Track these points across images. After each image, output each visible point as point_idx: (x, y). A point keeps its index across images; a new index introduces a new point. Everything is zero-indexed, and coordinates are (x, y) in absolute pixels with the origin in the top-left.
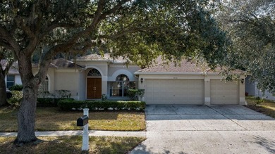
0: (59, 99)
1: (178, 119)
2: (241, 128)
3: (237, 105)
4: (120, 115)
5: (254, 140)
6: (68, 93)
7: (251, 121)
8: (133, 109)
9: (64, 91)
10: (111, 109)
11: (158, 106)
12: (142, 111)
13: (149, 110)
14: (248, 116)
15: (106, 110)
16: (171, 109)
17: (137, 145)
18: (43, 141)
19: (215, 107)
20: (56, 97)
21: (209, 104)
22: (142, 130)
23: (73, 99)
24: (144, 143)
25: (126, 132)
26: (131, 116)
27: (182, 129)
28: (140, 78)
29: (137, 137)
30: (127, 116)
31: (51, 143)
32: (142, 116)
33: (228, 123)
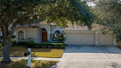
0: (28, 42)
1: (79, 52)
2: (108, 58)
3: (112, 46)
4: (52, 50)
5: (111, 64)
6: (32, 40)
7: (115, 54)
8: (59, 47)
9: (30, 38)
10: (49, 47)
11: (72, 46)
12: (63, 48)
13: (67, 48)
14: (115, 52)
15: (47, 48)
16: (78, 47)
17: (54, 65)
18: (13, 62)
19: (99, 47)
20: (27, 41)
21: (97, 45)
22: (59, 58)
23: (34, 42)
24: (57, 64)
25: (52, 58)
26: (57, 50)
27: (78, 57)
29: (55, 61)
30: (55, 50)
31: (16, 62)
32: (62, 51)
33: (103, 55)
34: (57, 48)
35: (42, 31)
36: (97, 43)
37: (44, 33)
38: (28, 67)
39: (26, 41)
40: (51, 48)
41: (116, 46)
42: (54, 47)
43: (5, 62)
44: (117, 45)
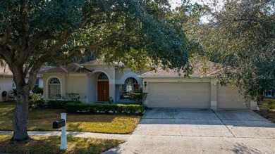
0: (67, 102)
1: (171, 123)
2: (230, 135)
4: (116, 118)
5: (233, 148)
6: (77, 96)
7: (247, 128)
8: (132, 113)
9: (73, 94)
10: (111, 112)
11: (160, 110)
12: (141, 114)
13: (149, 114)
14: (249, 123)
15: (107, 113)
16: (171, 113)
17: (113, 147)
18: (33, 140)
19: (218, 112)
20: (66, 100)
21: (215, 109)
22: (127, 133)
23: (80, 102)
24: (121, 145)
25: (111, 135)
26: (127, 119)
27: (168, 134)
28: (144, 81)
29: (118, 139)
30: (122, 119)
31: (40, 141)
32: (136, 120)
33: (222, 129)
34: (126, 114)
35: (99, 78)
36: (214, 104)
37: (101, 83)
38: (61, 150)
39: (63, 100)
40: (114, 114)
41: (256, 111)
42: (121, 112)
43: (18, 140)
44: (258, 109)
